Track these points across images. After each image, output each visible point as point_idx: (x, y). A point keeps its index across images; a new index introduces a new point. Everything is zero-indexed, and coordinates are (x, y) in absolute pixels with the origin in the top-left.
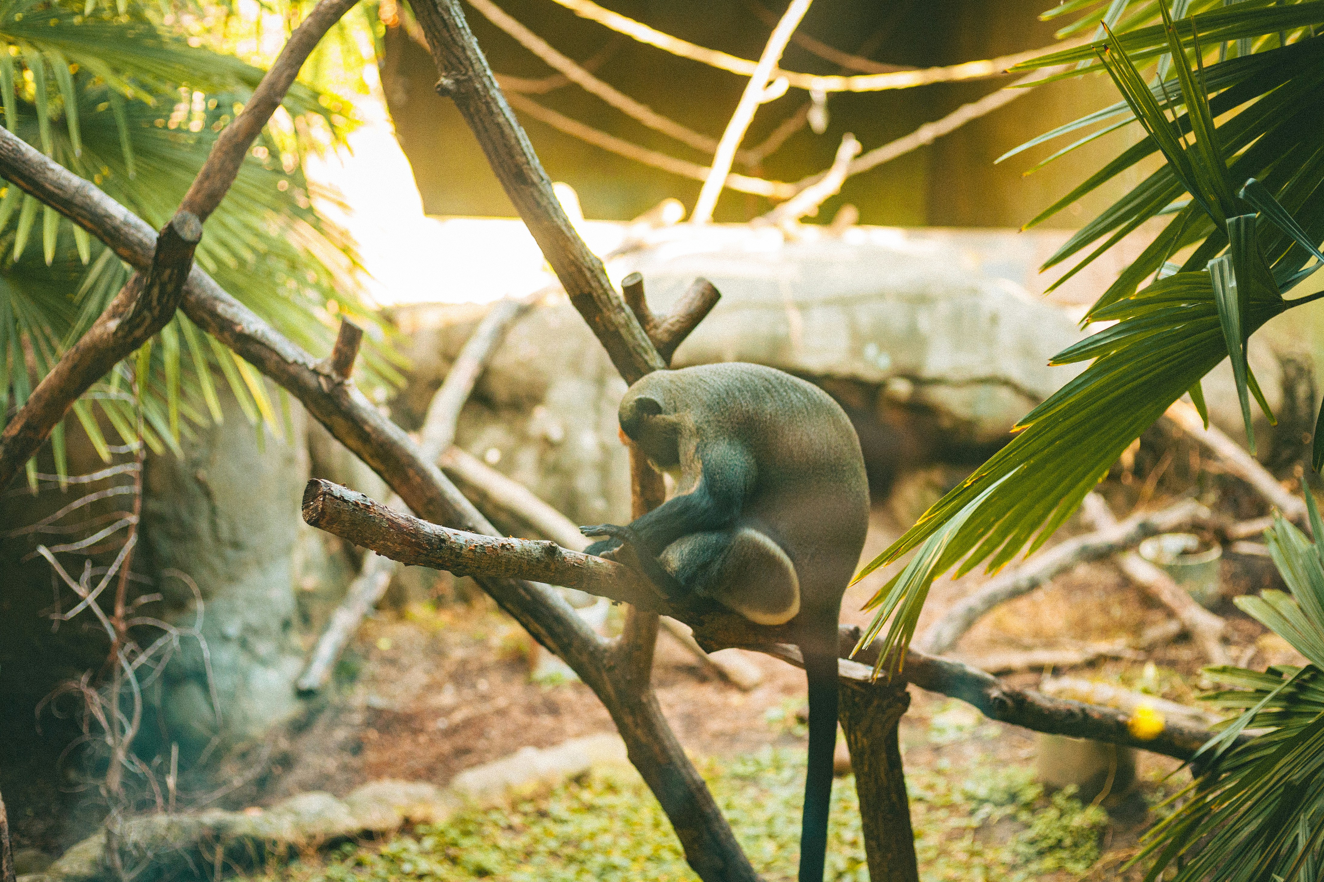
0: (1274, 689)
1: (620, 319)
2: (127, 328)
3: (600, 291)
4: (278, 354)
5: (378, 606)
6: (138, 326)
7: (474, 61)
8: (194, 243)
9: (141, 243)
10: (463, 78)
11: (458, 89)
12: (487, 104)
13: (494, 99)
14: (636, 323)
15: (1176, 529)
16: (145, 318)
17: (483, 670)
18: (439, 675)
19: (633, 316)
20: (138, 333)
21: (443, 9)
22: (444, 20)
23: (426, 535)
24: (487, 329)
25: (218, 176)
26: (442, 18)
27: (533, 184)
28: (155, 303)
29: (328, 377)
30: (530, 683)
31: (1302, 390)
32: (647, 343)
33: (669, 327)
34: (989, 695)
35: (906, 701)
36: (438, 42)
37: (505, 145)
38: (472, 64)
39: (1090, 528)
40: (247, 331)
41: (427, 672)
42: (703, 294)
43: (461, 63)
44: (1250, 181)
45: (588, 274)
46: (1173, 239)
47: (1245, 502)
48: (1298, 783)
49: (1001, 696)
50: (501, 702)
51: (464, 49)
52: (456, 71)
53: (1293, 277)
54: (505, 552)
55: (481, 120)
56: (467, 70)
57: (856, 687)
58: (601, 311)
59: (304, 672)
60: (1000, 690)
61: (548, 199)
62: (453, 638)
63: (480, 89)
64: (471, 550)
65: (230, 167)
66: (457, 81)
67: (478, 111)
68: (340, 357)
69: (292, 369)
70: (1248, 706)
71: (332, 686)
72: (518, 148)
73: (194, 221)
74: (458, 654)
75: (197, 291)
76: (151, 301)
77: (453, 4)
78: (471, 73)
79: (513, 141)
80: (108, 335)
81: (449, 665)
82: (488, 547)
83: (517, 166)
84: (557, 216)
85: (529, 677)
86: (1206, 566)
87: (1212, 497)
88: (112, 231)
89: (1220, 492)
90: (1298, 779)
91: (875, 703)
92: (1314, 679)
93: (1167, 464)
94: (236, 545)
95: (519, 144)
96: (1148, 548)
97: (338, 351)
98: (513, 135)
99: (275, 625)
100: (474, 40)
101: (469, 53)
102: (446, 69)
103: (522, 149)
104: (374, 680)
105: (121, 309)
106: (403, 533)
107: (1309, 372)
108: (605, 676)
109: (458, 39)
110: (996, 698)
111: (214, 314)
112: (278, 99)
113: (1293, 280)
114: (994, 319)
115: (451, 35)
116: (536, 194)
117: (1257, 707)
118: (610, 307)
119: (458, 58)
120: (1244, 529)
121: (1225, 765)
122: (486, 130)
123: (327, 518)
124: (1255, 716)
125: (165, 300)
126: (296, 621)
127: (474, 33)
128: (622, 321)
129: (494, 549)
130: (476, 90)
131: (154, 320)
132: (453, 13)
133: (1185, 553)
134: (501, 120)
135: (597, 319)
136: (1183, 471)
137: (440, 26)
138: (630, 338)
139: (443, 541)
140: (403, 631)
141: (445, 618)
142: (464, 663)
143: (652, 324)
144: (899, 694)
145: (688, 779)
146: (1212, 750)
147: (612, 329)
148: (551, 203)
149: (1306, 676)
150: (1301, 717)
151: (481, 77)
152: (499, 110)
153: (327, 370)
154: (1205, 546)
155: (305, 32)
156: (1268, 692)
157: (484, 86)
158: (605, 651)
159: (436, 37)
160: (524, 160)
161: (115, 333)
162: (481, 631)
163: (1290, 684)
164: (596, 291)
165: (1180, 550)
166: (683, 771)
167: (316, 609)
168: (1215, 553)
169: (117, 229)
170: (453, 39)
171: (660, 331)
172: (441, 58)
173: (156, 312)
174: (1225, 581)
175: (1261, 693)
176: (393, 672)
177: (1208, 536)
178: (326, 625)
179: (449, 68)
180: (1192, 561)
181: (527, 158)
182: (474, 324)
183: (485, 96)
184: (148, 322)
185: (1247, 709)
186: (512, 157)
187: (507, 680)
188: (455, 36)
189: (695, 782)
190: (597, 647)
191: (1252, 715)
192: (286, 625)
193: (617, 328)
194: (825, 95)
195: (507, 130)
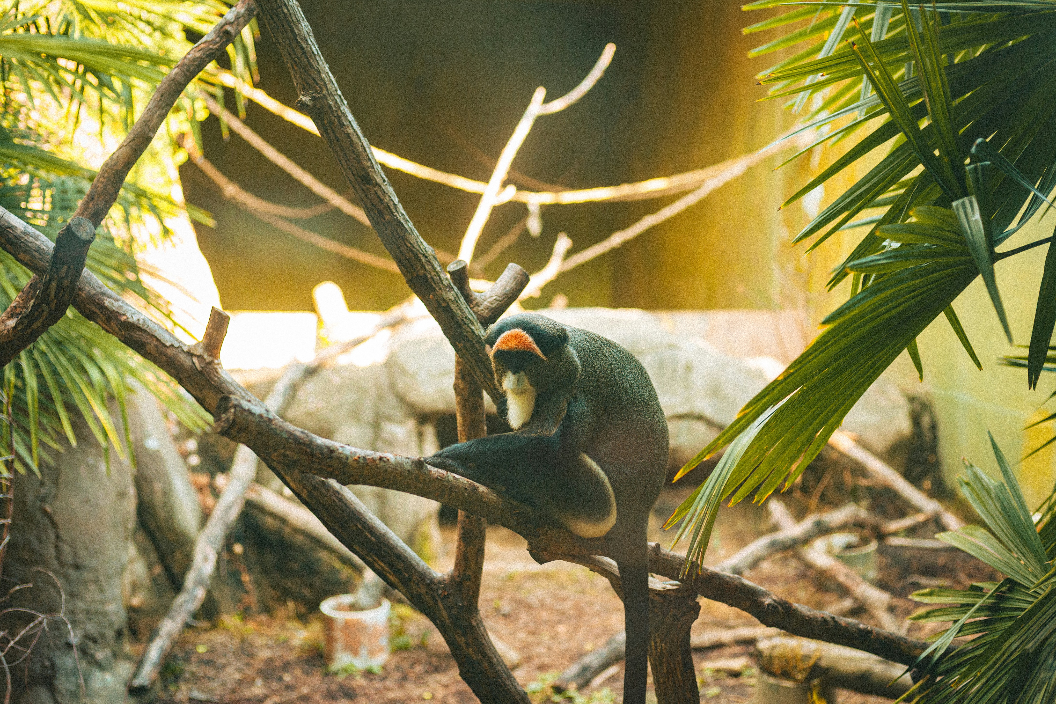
0: (978, 602)
1: (450, 296)
2: (26, 322)
3: (433, 273)
4: (158, 340)
5: (195, 616)
6: (37, 319)
7: (327, 83)
8: (90, 242)
9: (39, 250)
10: (318, 96)
11: (315, 105)
12: (338, 117)
13: (344, 114)
14: (462, 299)
15: (843, 528)
16: (43, 311)
17: (286, 666)
18: (250, 672)
19: (459, 294)
20: (36, 325)
21: (301, 39)
22: (302, 48)
23: (318, 446)
24: (280, 387)
25: (102, 197)
26: (301, 46)
27: (377, 184)
28: (52, 297)
29: (200, 357)
30: (327, 674)
31: (926, 421)
32: (472, 317)
33: (489, 304)
34: (763, 603)
35: (697, 608)
36: (297, 66)
37: (353, 152)
38: (325, 85)
39: (775, 528)
40: (131, 320)
41: (239, 670)
42: (515, 278)
43: (317, 84)
44: (979, 140)
45: (423, 259)
46: (904, 207)
47: (889, 508)
48: (1031, 651)
49: (773, 602)
50: (305, 690)
51: (319, 72)
52: (312, 90)
53: (1000, 237)
54: (382, 464)
55: (333, 131)
56: (322, 89)
57: (656, 598)
58: (435, 290)
59: (135, 675)
60: (771, 598)
61: (389, 197)
62: (260, 641)
63: (333, 106)
64: (355, 460)
65: (112, 190)
66: (313, 98)
67: (331, 123)
68: (210, 340)
69: (169, 352)
70: (956, 619)
71: (159, 685)
72: (364, 155)
73: (88, 226)
74: (265, 654)
75: (88, 288)
76: (49, 295)
77: (309, 35)
78: (325, 92)
79: (360, 149)
80: (8, 330)
81: (258, 664)
82: (369, 459)
83: (364, 169)
84: (397, 212)
85: (327, 668)
86: (866, 556)
87: (865, 503)
88: (14, 239)
89: (871, 500)
90: (1031, 647)
91: (672, 612)
92: (1011, 590)
93: (827, 480)
94: (77, 567)
95: (365, 151)
96: (820, 544)
97: (208, 335)
98: (360, 144)
99: (110, 634)
100: (327, 66)
101: (323, 76)
102: (304, 88)
103: (367, 155)
104: (195, 678)
105: (18, 310)
106: (300, 443)
107: (931, 407)
108: (440, 604)
109: (314, 64)
110: (769, 605)
111: (102, 307)
112: (151, 135)
113: (1000, 239)
114: (689, 368)
115: (308, 61)
116: (380, 193)
117: (964, 619)
118: (441, 286)
119: (315, 80)
120: (893, 526)
121: (942, 667)
122: (338, 140)
123: (237, 427)
124: (963, 625)
125: (61, 295)
126: (126, 631)
127: (327, 61)
128: (453, 298)
129: (374, 460)
130: (330, 106)
131: (51, 312)
132: (310, 43)
133: (849, 547)
134: (350, 131)
135: (431, 296)
136: (839, 487)
137: (298, 51)
138: (459, 312)
139: (332, 451)
140: (217, 637)
141: (251, 626)
142: (270, 660)
143: (474, 303)
144: (691, 604)
145: (513, 690)
146: (930, 657)
147: (444, 304)
148: (392, 200)
149: (1004, 589)
150: (1002, 622)
151: (333, 96)
152: (348, 123)
153: (199, 352)
154: (865, 541)
155: (173, 80)
156: (973, 605)
157: (336, 103)
158: (440, 582)
159: (295, 62)
160: (369, 164)
161: (15, 328)
162: (283, 635)
163: (991, 596)
164: (430, 274)
165: (845, 545)
166: (508, 683)
167: (143, 623)
168: (873, 546)
169: (18, 238)
170: (310, 64)
171: (481, 308)
172: (300, 80)
173: (53, 306)
174: (881, 570)
175: (966, 607)
176: (211, 672)
177: (867, 533)
178: (153, 634)
179: (306, 88)
180: (854, 553)
181: (372, 163)
182: (270, 384)
183: (337, 111)
184: (45, 314)
185: (955, 621)
186: (359, 162)
187: (307, 674)
188: (311, 61)
189: (518, 692)
190: (432, 580)
191: (960, 626)
192: (119, 634)
193: (448, 303)
194: (539, 208)
195: (355, 140)
